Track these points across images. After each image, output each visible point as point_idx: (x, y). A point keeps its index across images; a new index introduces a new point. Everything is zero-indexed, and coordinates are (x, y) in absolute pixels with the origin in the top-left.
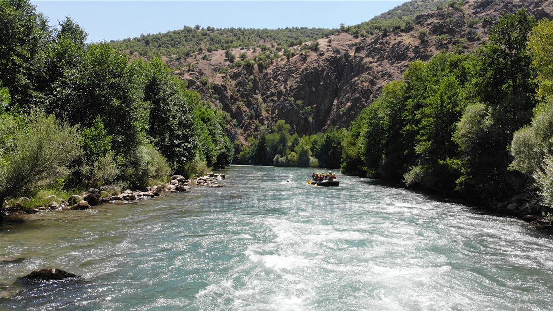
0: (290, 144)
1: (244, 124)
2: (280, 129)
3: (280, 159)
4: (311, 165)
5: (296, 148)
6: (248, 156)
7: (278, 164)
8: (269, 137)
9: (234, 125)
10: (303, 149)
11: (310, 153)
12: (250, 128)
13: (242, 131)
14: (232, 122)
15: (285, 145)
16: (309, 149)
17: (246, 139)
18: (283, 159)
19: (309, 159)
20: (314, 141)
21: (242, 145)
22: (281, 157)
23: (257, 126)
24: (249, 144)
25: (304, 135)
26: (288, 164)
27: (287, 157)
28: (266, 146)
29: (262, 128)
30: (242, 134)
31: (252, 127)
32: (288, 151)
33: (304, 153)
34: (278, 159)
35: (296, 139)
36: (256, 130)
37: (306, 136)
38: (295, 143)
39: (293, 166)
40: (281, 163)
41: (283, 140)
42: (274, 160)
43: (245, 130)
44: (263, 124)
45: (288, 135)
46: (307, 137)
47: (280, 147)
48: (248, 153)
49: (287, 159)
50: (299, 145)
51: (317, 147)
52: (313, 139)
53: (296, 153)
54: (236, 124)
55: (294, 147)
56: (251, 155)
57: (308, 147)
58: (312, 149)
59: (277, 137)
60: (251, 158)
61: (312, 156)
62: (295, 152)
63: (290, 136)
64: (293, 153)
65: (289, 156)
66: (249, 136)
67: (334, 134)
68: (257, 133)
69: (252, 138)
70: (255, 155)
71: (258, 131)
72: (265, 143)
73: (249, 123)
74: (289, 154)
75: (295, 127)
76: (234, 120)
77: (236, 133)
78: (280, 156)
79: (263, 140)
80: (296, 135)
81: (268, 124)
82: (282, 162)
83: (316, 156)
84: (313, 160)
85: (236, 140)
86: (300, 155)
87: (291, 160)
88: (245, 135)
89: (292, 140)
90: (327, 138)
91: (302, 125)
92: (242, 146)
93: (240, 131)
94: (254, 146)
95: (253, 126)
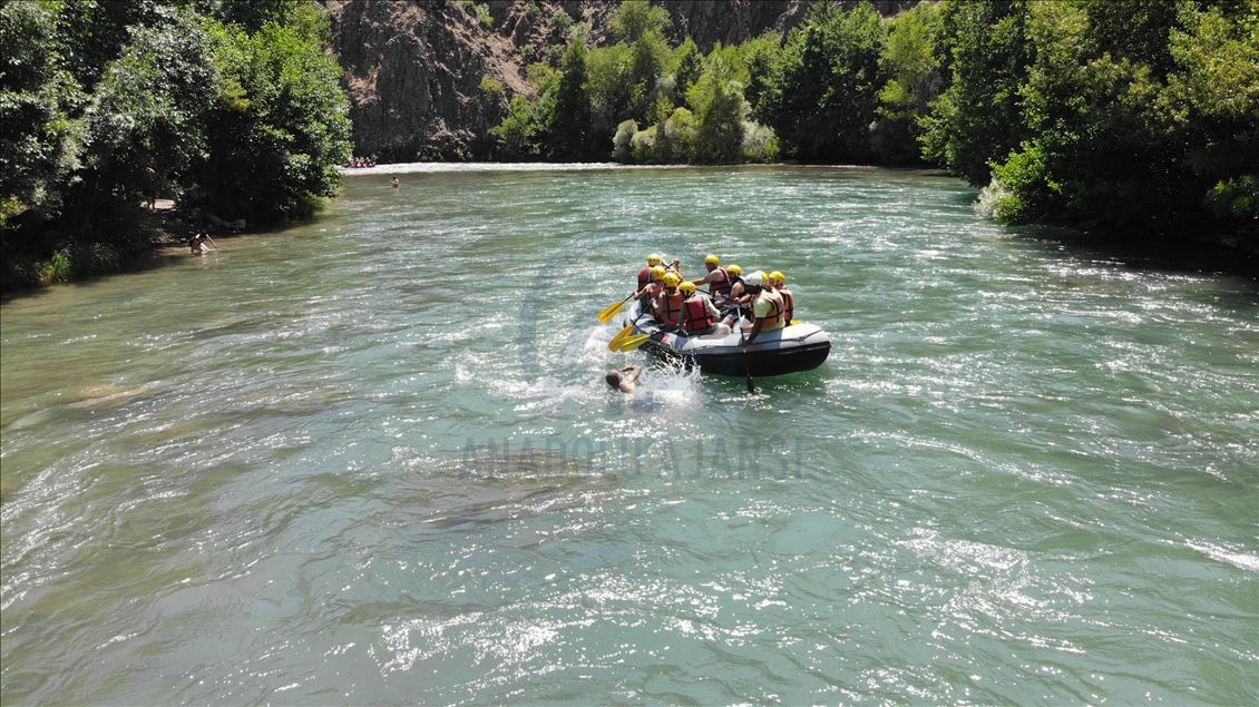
0: (668, 79)
1: (513, 20)
2: (634, 28)
3: (638, 136)
4: (750, 153)
5: (694, 93)
6: (528, 131)
7: (629, 156)
8: (596, 57)
9: (483, 25)
10: (718, 92)
11: (745, 105)
12: (536, 31)
13: (507, 43)
14: (474, 15)
15: (652, 81)
16: (740, 94)
17: (523, 74)
18: (645, 137)
19: (739, 132)
20: (757, 63)
21: (510, 92)
22: (641, 128)
23: (556, 23)
24: (533, 89)
25: (718, 45)
26: (666, 153)
27: (661, 129)
28: (590, 91)
29: (574, 30)
30: (510, 55)
31: (543, 30)
32: (664, 105)
33: (723, 109)
34: (630, 135)
35: (689, 61)
36: (557, 37)
37: (723, 46)
38: (688, 73)
39: (682, 160)
40: (643, 152)
41: (646, 67)
42: (615, 139)
43: (520, 41)
44: (578, 18)
45: (660, 47)
46: (731, 49)
47: (638, 91)
48: (531, 120)
49: (661, 136)
50: (705, 79)
51: (768, 82)
52: (750, 56)
53: (692, 110)
54: (489, 20)
55: (683, 89)
56: (541, 127)
57: (736, 86)
58: (752, 93)
59: (624, 56)
60: (540, 137)
61: (752, 118)
62: (688, 107)
63: (669, 52)
64: (681, 110)
65: (669, 124)
66: (531, 59)
67: (834, 28)
68: (558, 47)
69: (543, 66)
70: (553, 126)
71: (563, 42)
72: (586, 80)
73: (531, 17)
74: (669, 115)
75: (684, 21)
76: (479, 9)
77: (487, 51)
78: (635, 126)
79: (576, 72)
80: (688, 45)
81: (594, 15)
82: (645, 147)
83: (763, 118)
84: (756, 134)
85: (486, 78)
86: (707, 120)
87: (676, 138)
88: (519, 58)
89: (678, 63)
90: (811, 41)
91: (709, 12)
92: (510, 97)
93: (499, 44)
94: (547, 94)
95: (545, 24)
